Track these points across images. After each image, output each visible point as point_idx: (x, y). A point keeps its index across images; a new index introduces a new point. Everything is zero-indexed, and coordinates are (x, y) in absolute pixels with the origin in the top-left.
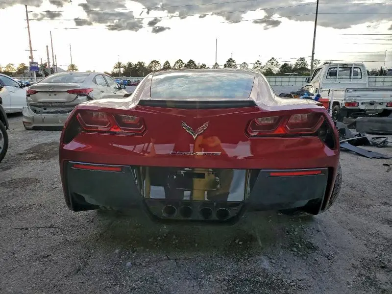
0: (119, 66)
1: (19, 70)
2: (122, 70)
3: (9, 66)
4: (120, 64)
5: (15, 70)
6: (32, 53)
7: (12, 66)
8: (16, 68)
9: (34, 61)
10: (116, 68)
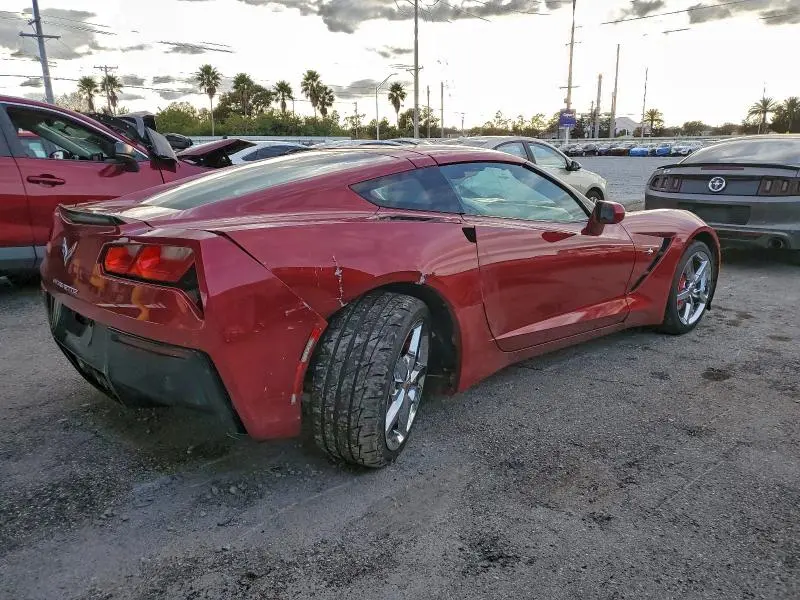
0: (764, 106)
1: (552, 127)
2: (770, 117)
3: (535, 119)
4: (765, 103)
5: (545, 126)
6: (569, 92)
7: (540, 118)
8: (546, 122)
9: (572, 107)
10: (756, 112)
